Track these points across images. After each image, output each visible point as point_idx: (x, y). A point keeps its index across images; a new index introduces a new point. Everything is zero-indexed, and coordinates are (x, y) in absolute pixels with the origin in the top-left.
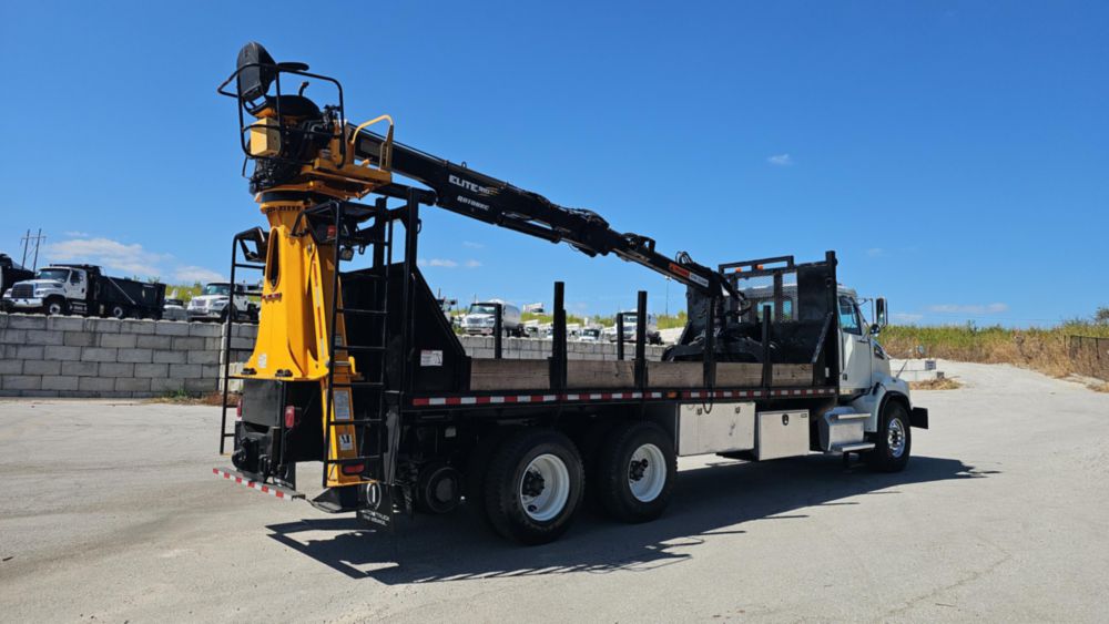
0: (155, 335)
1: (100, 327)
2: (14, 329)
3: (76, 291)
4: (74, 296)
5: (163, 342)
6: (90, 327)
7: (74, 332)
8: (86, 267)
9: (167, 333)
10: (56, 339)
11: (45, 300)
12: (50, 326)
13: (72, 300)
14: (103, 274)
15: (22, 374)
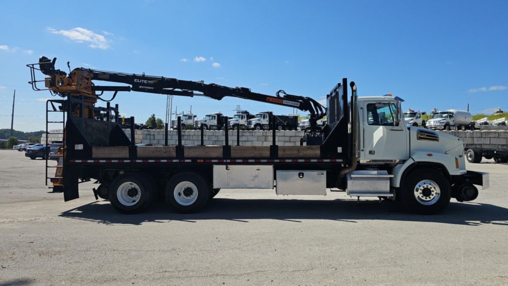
0: (284, 136)
1: (268, 134)
3: (265, 122)
4: (264, 123)
5: (287, 139)
6: (265, 134)
8: (268, 113)
9: (288, 135)
10: (255, 139)
11: (255, 125)
12: (254, 135)
13: (263, 125)
14: (274, 114)
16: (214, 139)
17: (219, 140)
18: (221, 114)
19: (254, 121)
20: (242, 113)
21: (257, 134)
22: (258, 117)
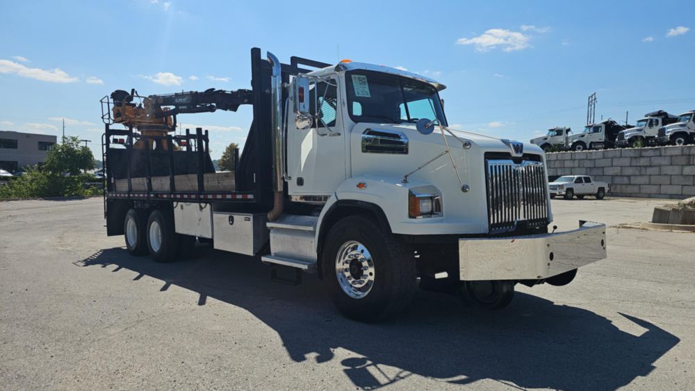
2: (643, 157)
6: (686, 152)
7: (676, 156)
10: (665, 161)
11: (672, 136)
12: (663, 154)
15: (650, 184)
16: (588, 164)
17: (597, 165)
18: (612, 123)
19: (670, 129)
20: (654, 115)
21: (669, 153)
22: (684, 121)
